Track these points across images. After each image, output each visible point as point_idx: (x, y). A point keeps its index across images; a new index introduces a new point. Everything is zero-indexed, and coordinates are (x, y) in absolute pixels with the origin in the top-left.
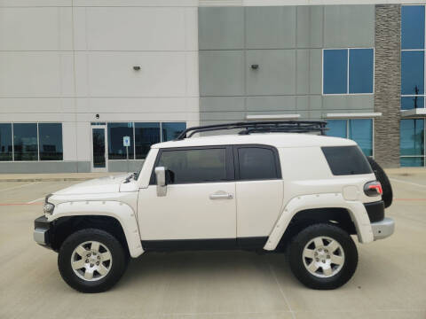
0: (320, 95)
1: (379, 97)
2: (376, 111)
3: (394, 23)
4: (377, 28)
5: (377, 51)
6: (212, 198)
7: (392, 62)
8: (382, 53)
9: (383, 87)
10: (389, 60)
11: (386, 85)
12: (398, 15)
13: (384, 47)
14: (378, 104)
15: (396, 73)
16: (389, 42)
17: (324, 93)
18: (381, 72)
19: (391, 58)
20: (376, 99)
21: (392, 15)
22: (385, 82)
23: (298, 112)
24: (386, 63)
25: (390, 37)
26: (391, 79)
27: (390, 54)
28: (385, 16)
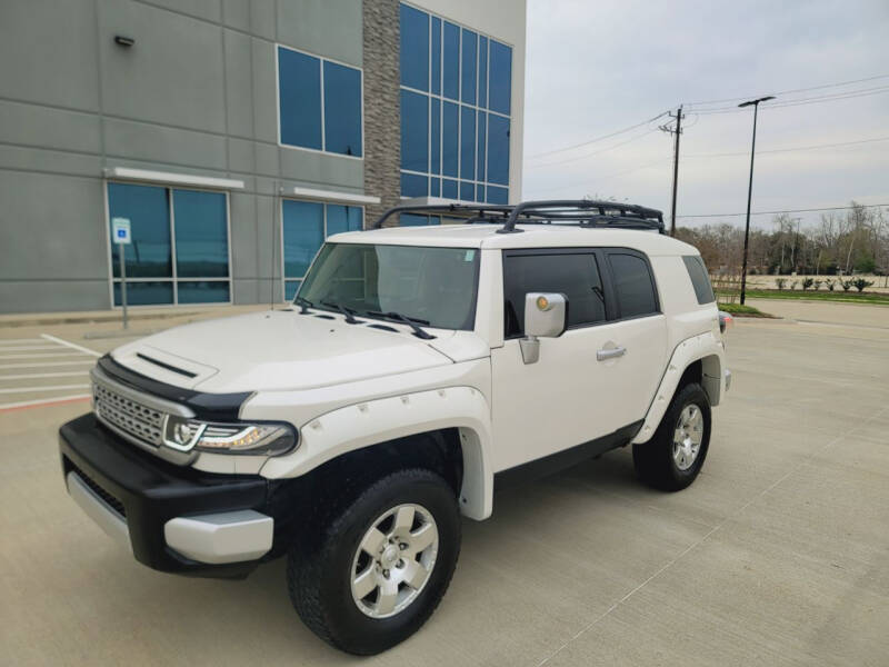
0: (276, 144)
1: (372, 168)
2: (368, 193)
3: (390, 32)
4: (366, 30)
5: (366, 77)
6: (601, 359)
7: (388, 105)
8: (373, 83)
9: (376, 149)
10: (384, 99)
11: (380, 147)
12: (395, 18)
13: (378, 73)
14: (369, 179)
15: (395, 128)
16: (384, 64)
17: (282, 142)
18: (373, 120)
19: (387, 97)
20: (367, 170)
21: (387, 14)
22: (378, 141)
23: (232, 175)
24: (379, 104)
25: (384, 54)
26: (387, 137)
27: (386, 90)
28: (377, 11)
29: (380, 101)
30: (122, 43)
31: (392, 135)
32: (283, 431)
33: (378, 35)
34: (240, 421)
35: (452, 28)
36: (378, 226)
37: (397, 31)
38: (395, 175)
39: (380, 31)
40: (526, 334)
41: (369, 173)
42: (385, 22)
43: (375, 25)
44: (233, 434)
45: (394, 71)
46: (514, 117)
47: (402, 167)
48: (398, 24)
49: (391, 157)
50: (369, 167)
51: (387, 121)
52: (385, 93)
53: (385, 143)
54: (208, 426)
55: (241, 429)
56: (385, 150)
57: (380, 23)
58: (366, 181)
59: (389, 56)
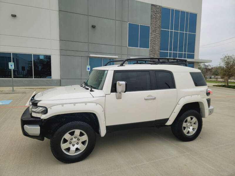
4: (152, 16)
5: (151, 28)
6: (146, 100)
8: (153, 29)
9: (153, 46)
10: (156, 33)
11: (154, 45)
12: (160, 11)
13: (154, 26)
14: (151, 54)
15: (158, 40)
16: (156, 24)
17: (128, 46)
18: (153, 38)
19: (157, 32)
20: (150, 51)
21: (158, 11)
22: (154, 44)
23: (116, 55)
24: (155, 34)
25: (157, 21)
26: (156, 43)
27: (156, 30)
28: (155, 10)
29: (155, 33)
30: (94, 27)
31: (158, 42)
32: (44, 109)
33: (155, 17)
34: (37, 106)
35: (177, 12)
36: (106, 65)
37: (161, 15)
38: (158, 52)
39: (156, 15)
40: (117, 91)
41: (151, 52)
42: (157, 13)
43: (155, 14)
44: (36, 109)
45: (159, 25)
46: (197, 34)
47: (160, 50)
48: (160, 13)
49: (157, 48)
50: (151, 50)
51: (157, 38)
52: (156, 31)
53: (156, 44)
54: (33, 107)
55: (37, 108)
56: (156, 46)
57: (156, 13)
58: (150, 54)
59: (158, 22)
